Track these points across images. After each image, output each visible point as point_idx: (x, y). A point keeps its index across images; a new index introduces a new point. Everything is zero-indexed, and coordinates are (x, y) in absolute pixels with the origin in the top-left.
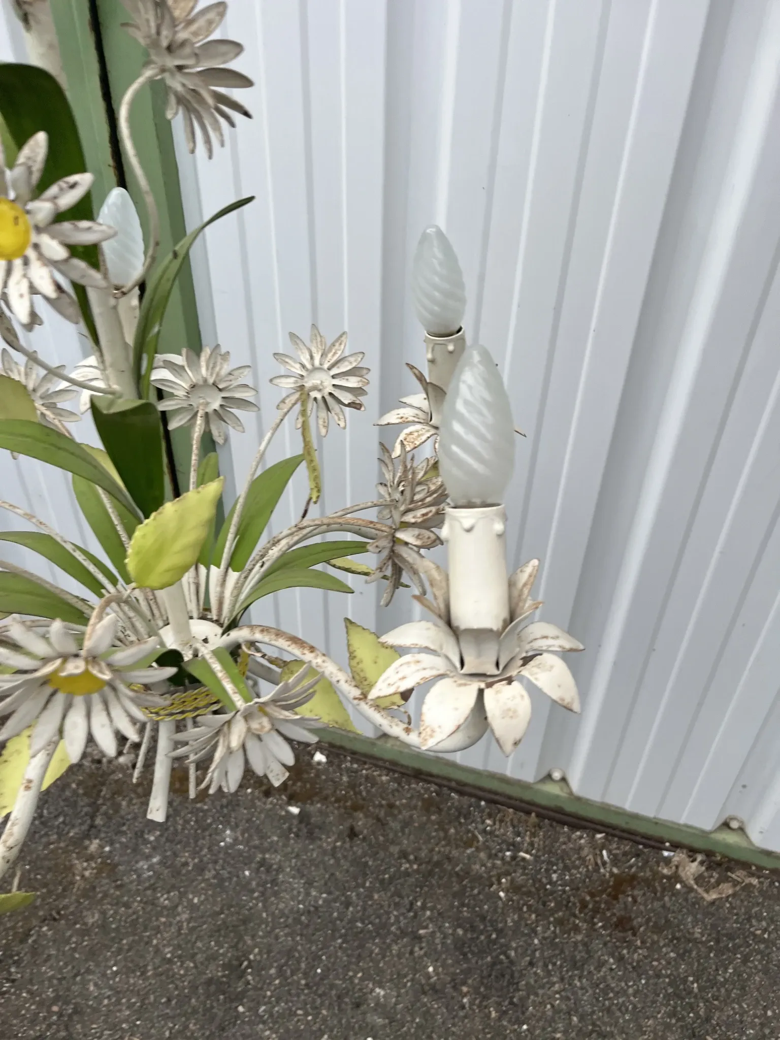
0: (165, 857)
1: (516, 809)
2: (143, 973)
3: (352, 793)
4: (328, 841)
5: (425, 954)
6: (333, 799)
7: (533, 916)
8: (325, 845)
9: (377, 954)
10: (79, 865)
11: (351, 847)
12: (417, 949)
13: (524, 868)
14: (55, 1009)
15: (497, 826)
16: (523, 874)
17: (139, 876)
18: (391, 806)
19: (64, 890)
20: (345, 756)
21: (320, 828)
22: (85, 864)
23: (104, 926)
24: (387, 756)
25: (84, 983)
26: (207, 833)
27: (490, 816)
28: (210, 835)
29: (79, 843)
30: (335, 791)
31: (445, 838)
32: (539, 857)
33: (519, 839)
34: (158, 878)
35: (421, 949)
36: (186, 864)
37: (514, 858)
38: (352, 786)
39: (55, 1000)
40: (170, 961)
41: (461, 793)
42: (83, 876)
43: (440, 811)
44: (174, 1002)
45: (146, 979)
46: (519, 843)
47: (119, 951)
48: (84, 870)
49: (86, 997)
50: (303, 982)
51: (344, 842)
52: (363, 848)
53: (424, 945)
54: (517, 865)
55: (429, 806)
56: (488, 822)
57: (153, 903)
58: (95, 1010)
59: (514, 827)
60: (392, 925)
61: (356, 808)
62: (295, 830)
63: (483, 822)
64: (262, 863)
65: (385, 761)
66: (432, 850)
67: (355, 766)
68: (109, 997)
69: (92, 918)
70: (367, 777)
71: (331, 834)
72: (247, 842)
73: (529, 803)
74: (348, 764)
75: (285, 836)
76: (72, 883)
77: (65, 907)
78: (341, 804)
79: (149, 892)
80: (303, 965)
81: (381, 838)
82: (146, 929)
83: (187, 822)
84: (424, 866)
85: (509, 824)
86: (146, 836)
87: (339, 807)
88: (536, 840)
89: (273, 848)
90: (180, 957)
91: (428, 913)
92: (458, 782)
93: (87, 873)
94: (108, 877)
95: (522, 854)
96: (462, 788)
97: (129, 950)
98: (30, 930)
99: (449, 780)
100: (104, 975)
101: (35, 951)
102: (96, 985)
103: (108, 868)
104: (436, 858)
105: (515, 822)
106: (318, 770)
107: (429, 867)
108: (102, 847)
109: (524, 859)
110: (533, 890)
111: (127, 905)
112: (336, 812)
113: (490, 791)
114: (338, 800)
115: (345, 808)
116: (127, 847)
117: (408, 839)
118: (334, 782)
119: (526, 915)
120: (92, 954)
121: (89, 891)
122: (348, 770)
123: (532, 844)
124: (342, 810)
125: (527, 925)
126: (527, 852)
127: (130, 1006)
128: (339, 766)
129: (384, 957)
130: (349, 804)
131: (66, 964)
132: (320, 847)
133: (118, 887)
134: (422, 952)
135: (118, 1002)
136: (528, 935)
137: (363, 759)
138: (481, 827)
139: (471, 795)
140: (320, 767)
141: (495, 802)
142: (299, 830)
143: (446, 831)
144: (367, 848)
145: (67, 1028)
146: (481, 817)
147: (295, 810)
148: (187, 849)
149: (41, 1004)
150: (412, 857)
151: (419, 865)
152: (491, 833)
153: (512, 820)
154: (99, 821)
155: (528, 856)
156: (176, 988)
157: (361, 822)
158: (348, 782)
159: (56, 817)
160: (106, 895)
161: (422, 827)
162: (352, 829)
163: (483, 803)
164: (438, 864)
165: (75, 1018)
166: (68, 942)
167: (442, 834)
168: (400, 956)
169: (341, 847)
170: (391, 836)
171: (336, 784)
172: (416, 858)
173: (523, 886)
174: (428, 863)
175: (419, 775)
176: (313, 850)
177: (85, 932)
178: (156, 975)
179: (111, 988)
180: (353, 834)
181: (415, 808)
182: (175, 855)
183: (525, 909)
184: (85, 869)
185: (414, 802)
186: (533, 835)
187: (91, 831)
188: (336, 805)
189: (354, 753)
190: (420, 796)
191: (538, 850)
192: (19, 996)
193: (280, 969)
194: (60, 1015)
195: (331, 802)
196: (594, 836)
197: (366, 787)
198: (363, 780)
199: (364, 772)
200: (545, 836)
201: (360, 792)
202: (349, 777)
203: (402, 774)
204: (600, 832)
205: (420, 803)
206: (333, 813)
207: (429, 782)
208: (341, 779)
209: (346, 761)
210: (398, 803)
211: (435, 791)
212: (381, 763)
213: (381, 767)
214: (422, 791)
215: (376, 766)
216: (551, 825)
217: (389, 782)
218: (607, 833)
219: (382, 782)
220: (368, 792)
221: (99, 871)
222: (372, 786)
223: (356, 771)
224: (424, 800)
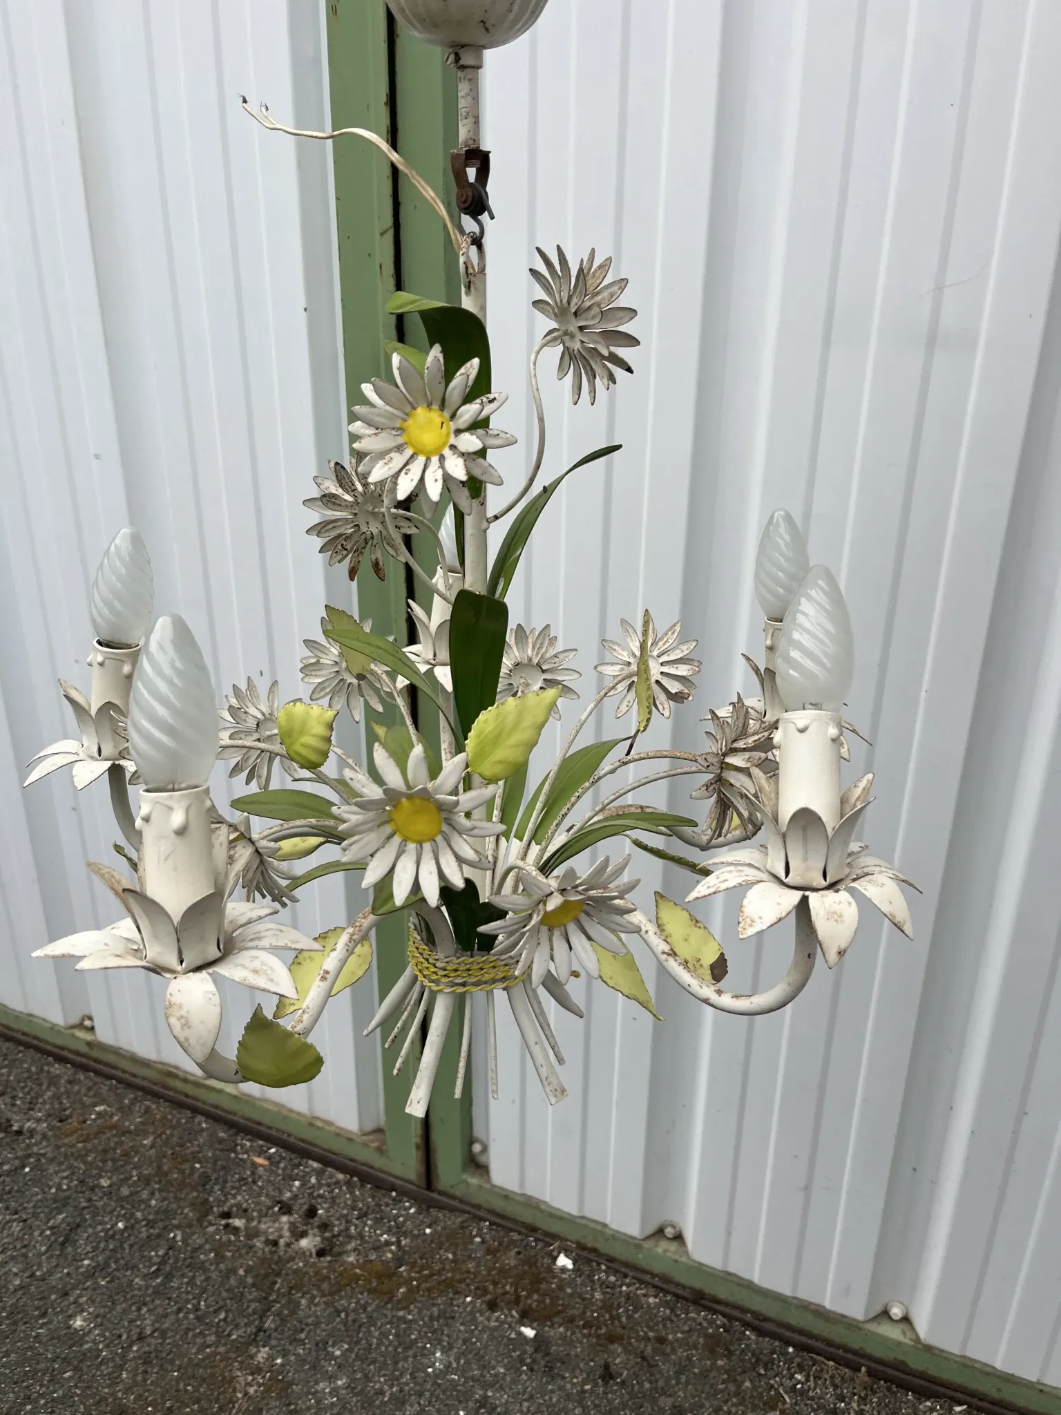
0: (354, 1380)
1: (839, 1361)
3: (607, 1316)
4: (574, 1381)
6: (581, 1323)
8: (568, 1386)
10: (242, 1378)
11: (605, 1393)
15: (812, 1384)
17: (318, 1402)
18: (661, 1340)
20: (599, 1264)
21: (563, 1363)
22: (250, 1378)
24: (657, 1268)
26: (411, 1353)
27: (801, 1368)
28: (415, 1357)
29: (243, 1349)
30: (584, 1312)
31: (737, 1394)
33: (841, 1405)
34: (344, 1407)
36: (382, 1393)
38: (607, 1306)
41: (760, 1332)
42: (246, 1394)
43: (730, 1353)
46: (843, 1411)
48: (248, 1386)
51: (596, 1385)
52: (621, 1397)
55: (714, 1346)
56: (798, 1377)
59: (836, 1387)
61: (612, 1339)
62: (528, 1361)
63: (792, 1377)
64: (483, 1402)
65: (654, 1275)
66: (718, 1409)
67: (612, 1279)
70: (628, 1297)
71: (578, 1371)
72: (463, 1372)
73: (856, 1353)
74: (603, 1275)
75: (514, 1367)
76: (232, 1401)
78: (592, 1331)
81: (647, 1385)
83: (385, 1335)
85: (828, 1382)
86: (330, 1349)
87: (589, 1335)
88: (867, 1408)
89: (496, 1383)
92: (756, 1315)
93: (251, 1391)
94: (279, 1397)
96: (760, 1324)
99: (745, 1310)
103: (279, 1386)
105: (838, 1380)
106: (562, 1280)
108: (271, 1358)
112: (585, 1341)
113: (802, 1332)
114: (587, 1325)
115: (598, 1336)
116: (304, 1361)
117: (685, 1390)
118: (584, 1299)
122: (603, 1283)
123: (861, 1413)
124: (594, 1340)
128: (590, 1277)
130: (602, 1331)
132: (562, 1388)
137: (623, 1270)
138: (788, 1383)
139: (774, 1336)
140: (564, 1276)
141: (809, 1349)
142: (534, 1361)
143: (739, 1385)
144: (627, 1397)
146: (789, 1369)
147: (529, 1332)
148: (382, 1372)
152: (803, 1393)
153: (832, 1377)
154: (269, 1324)
157: (619, 1358)
158: (602, 1301)
159: (216, 1312)
161: (705, 1374)
162: (607, 1367)
163: (791, 1350)
167: (732, 1388)
169: (592, 1391)
170: (661, 1383)
171: (587, 1302)
175: (699, 1299)
176: (552, 1391)
180: (608, 1374)
181: (695, 1347)
182: (367, 1378)
184: (249, 1384)
185: (694, 1337)
186: (863, 1400)
187: (259, 1336)
188: (585, 1331)
189: (611, 1260)
190: (702, 1330)
195: (578, 1327)
196: (951, 1409)
197: (627, 1311)
198: (623, 1300)
199: (624, 1288)
200: (879, 1404)
201: (619, 1317)
202: (604, 1293)
203: (677, 1296)
204: (960, 1404)
205: (701, 1340)
206: (581, 1342)
207: (715, 1312)
208: (593, 1296)
209: (600, 1270)
210: (670, 1337)
211: (723, 1326)
212: (648, 1278)
213: (647, 1284)
214: (705, 1324)
215: (641, 1282)
216: (889, 1389)
217: (658, 1306)
218: (970, 1406)
219: (649, 1305)
220: (629, 1317)
221: (268, 1390)
222: (635, 1310)
223: (613, 1287)
224: (707, 1336)
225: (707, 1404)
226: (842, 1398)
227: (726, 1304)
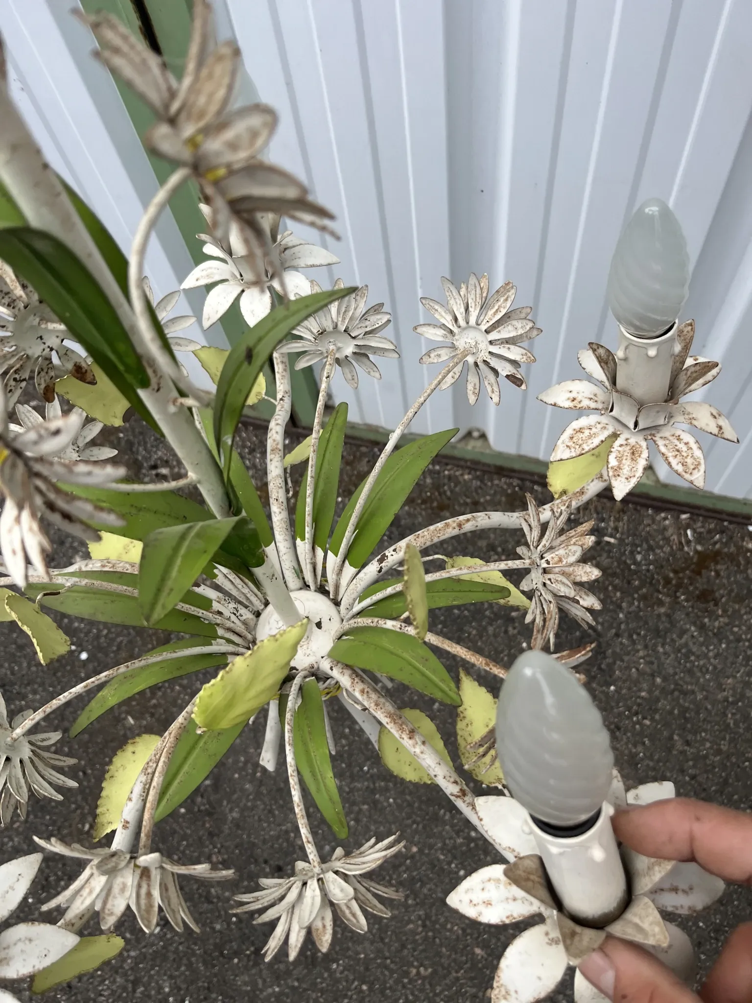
3: (437, 494)
5: (519, 633)
6: (419, 501)
7: (618, 594)
9: (475, 635)
12: (510, 629)
13: (609, 552)
15: (581, 514)
16: (608, 557)
32: (624, 540)
33: (603, 524)
35: (514, 628)
37: (599, 543)
38: (436, 487)
46: (603, 528)
52: (453, 544)
53: (517, 625)
54: (603, 549)
55: (513, 500)
59: (598, 513)
60: (486, 610)
61: (442, 508)
65: (466, 461)
67: (437, 467)
70: (450, 478)
78: (428, 505)
85: (593, 510)
87: (425, 509)
88: (621, 524)
95: (607, 539)
96: (544, 481)
99: (532, 474)
105: (600, 508)
109: (608, 543)
110: (618, 571)
112: (423, 513)
114: (424, 502)
115: (432, 508)
119: (612, 594)
123: (616, 529)
124: (430, 511)
125: (612, 602)
126: (611, 536)
129: (481, 637)
130: (435, 504)
134: (516, 631)
136: (615, 611)
137: (444, 461)
144: (456, 544)
150: (499, 549)
153: (596, 508)
155: (612, 540)
158: (433, 484)
168: (495, 636)
172: (503, 550)
173: (609, 568)
175: (500, 471)
181: (499, 503)
183: (610, 588)
185: (498, 497)
186: (617, 520)
188: (423, 506)
190: (504, 492)
191: (622, 534)
195: (418, 504)
196: (678, 517)
197: (450, 487)
198: (446, 481)
199: (446, 472)
200: (628, 520)
201: (445, 492)
202: (432, 478)
203: (484, 472)
204: (685, 513)
205: (503, 499)
206: (421, 514)
207: (511, 477)
208: (425, 482)
210: (482, 500)
211: (518, 485)
212: (462, 463)
213: (462, 467)
214: (505, 487)
215: (458, 466)
216: (635, 509)
217: (471, 480)
218: (692, 513)
219: (464, 480)
220: (452, 491)
222: (456, 486)
223: (438, 472)
224: (508, 495)
225: (511, 540)
226: (603, 520)
227: (519, 472)
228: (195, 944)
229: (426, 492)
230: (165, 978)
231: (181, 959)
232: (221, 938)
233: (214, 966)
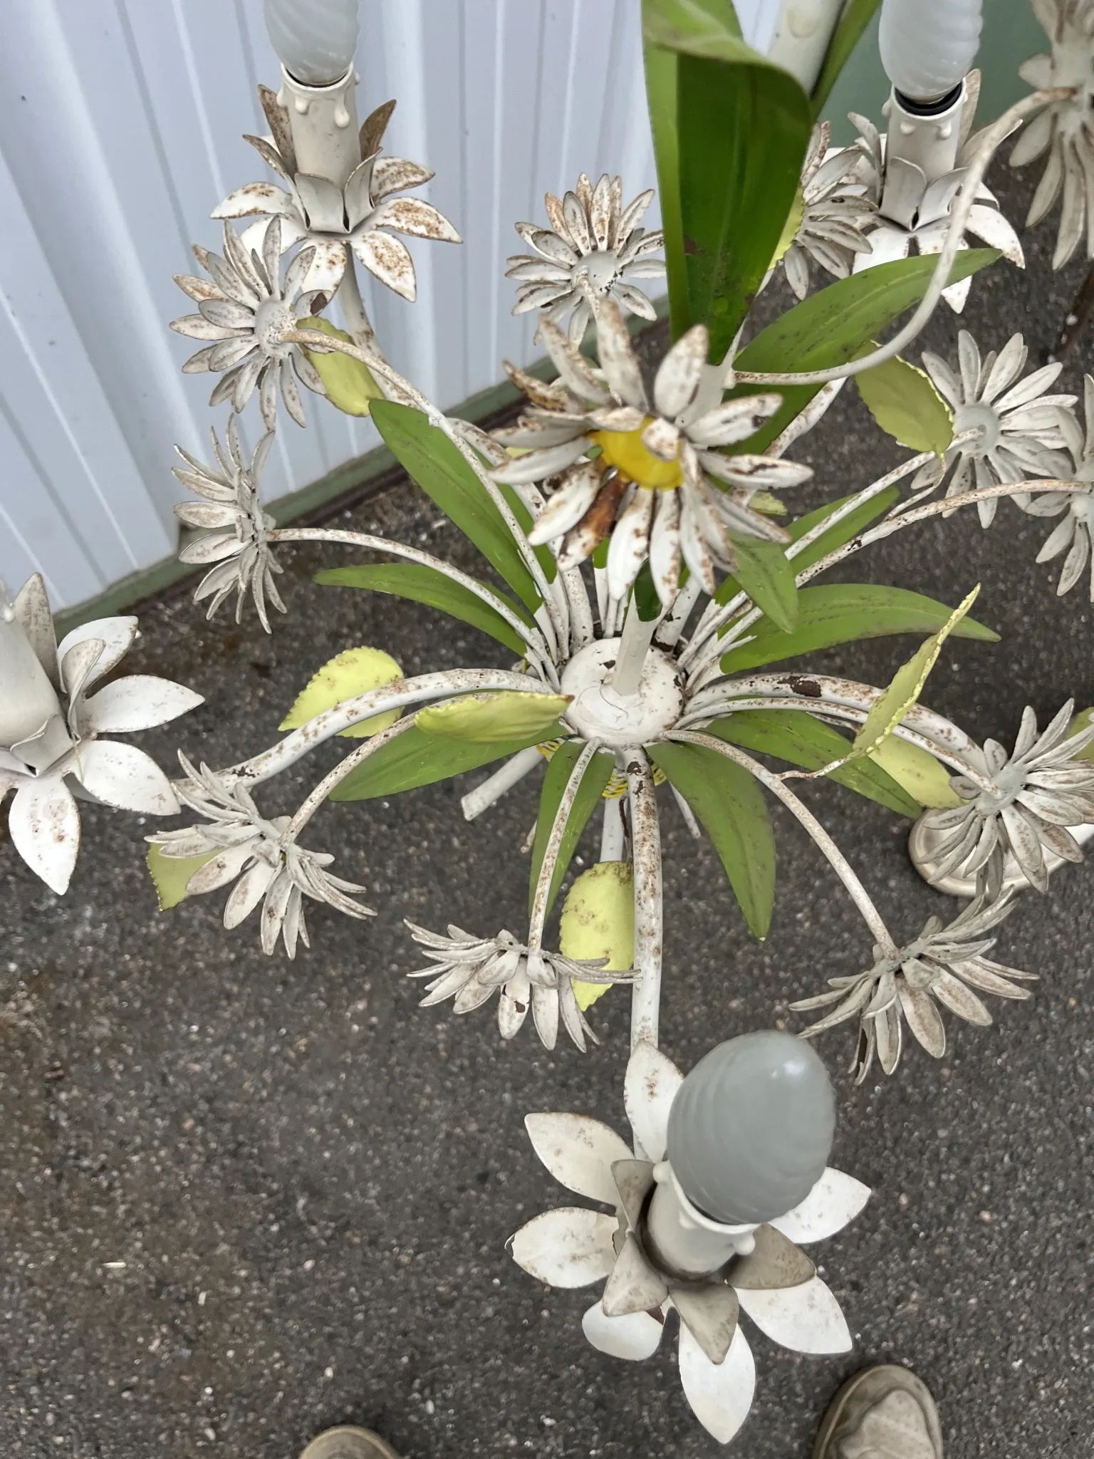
0: (96, 898)
1: (383, 488)
2: (229, 996)
3: (210, 635)
4: (247, 702)
6: (199, 660)
8: (249, 708)
11: (277, 682)
13: (451, 536)
14: (189, 1124)
16: (455, 542)
17: (94, 942)
19: (25, 1048)
20: (155, 608)
21: (224, 700)
22: (12, 1005)
23: (126, 1017)
25: (184, 1075)
26: (110, 830)
27: (371, 519)
28: (117, 829)
30: (191, 652)
33: (418, 515)
34: (118, 920)
37: (432, 536)
38: (201, 628)
39: (177, 1119)
40: (240, 958)
42: (27, 1016)
43: (319, 562)
44: (292, 979)
45: (238, 997)
46: (423, 519)
47: (176, 1012)
48: (18, 1010)
49: (203, 1078)
50: (384, 828)
51: (264, 687)
52: (289, 671)
54: (443, 538)
56: (375, 526)
57: (148, 941)
58: (228, 1076)
59: (400, 507)
61: (233, 645)
62: (201, 728)
66: (355, 605)
67: (178, 606)
68: (225, 1052)
69: (103, 1027)
71: (242, 693)
74: (168, 612)
76: (25, 1033)
77: (54, 1056)
78: (214, 655)
79: (130, 941)
80: (367, 817)
81: (296, 645)
82: (175, 967)
84: (365, 627)
85: (394, 510)
86: (42, 908)
87: (215, 663)
90: (244, 945)
91: (417, 660)
92: (304, 516)
93: (29, 1007)
94: (58, 983)
95: (436, 525)
97: (185, 1002)
98: (47, 1118)
100: (192, 1045)
101: (82, 1122)
102: (197, 1061)
103: (45, 977)
104: (367, 608)
105: (397, 501)
106: (143, 651)
107: (371, 622)
109: (441, 528)
111: (123, 975)
112: (218, 668)
113: (344, 494)
114: (205, 656)
115: (223, 654)
116: (35, 940)
117: (321, 618)
118: (178, 644)
120: (151, 1049)
121: (59, 1014)
122: (177, 616)
124: (224, 660)
126: (437, 520)
127: (256, 1032)
128: (162, 624)
130: (221, 646)
131: (139, 1087)
132: (246, 714)
133: (87, 976)
135: (240, 1044)
137: (179, 590)
139: (330, 517)
140: (141, 646)
141: (361, 501)
142: (204, 723)
144: (293, 667)
145: (222, 1120)
148: (109, 866)
149: (165, 1142)
150: (345, 630)
151: (361, 629)
153: (393, 503)
155: (442, 523)
156: (277, 968)
157: (256, 651)
158: (193, 628)
160: (84, 997)
161: (321, 594)
162: (256, 666)
163: (350, 514)
164: (375, 610)
165: (218, 1104)
166: (107, 1072)
169: (267, 693)
170: (302, 632)
171: (183, 644)
172: (350, 627)
173: (466, 554)
174: (365, 619)
176: (243, 725)
177: (113, 1045)
178: (242, 983)
179: (215, 1044)
180: (262, 669)
181: (291, 584)
182: (105, 885)
183: (488, 570)
184: (19, 1008)
188: (210, 662)
189: (160, 595)
192: (131, 1167)
193: (349, 843)
194: (200, 1121)
195: (201, 665)
201: (218, 625)
202: (187, 622)
206: (218, 673)
208: (181, 634)
209: (161, 611)
221: (39, 990)
223: (186, 610)
228: (486, 1360)
229: (195, 644)
230: (497, 1434)
231: (489, 1394)
232: (506, 1317)
233: (530, 1351)
